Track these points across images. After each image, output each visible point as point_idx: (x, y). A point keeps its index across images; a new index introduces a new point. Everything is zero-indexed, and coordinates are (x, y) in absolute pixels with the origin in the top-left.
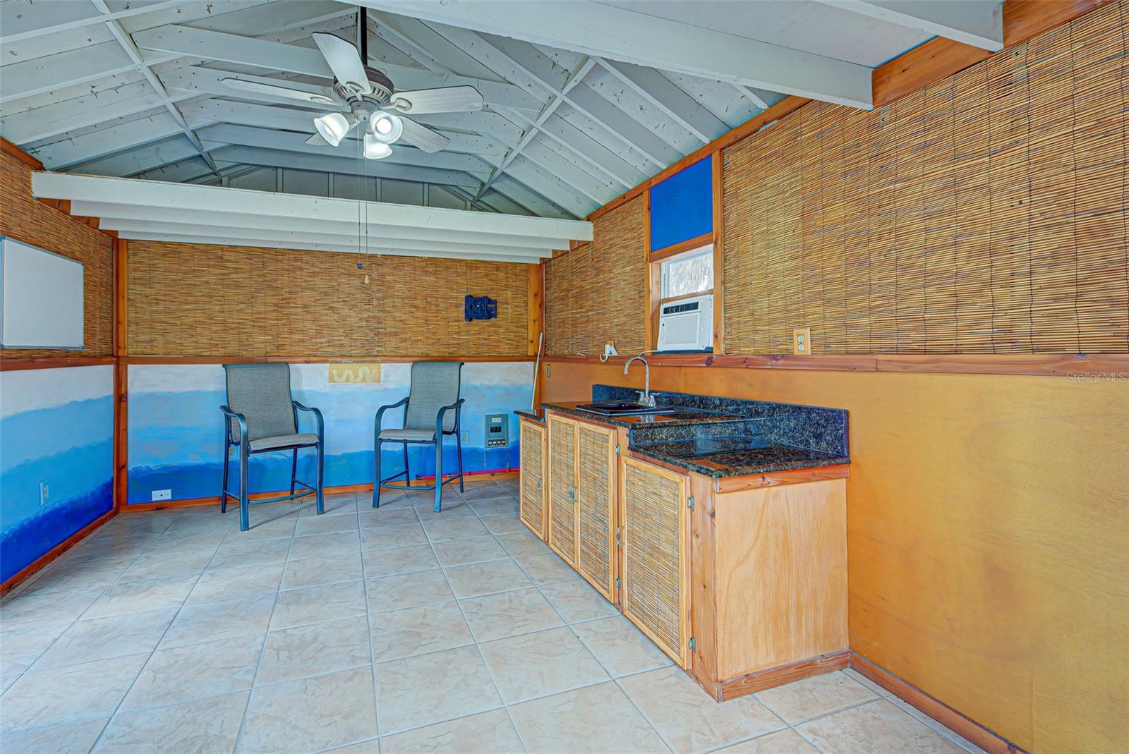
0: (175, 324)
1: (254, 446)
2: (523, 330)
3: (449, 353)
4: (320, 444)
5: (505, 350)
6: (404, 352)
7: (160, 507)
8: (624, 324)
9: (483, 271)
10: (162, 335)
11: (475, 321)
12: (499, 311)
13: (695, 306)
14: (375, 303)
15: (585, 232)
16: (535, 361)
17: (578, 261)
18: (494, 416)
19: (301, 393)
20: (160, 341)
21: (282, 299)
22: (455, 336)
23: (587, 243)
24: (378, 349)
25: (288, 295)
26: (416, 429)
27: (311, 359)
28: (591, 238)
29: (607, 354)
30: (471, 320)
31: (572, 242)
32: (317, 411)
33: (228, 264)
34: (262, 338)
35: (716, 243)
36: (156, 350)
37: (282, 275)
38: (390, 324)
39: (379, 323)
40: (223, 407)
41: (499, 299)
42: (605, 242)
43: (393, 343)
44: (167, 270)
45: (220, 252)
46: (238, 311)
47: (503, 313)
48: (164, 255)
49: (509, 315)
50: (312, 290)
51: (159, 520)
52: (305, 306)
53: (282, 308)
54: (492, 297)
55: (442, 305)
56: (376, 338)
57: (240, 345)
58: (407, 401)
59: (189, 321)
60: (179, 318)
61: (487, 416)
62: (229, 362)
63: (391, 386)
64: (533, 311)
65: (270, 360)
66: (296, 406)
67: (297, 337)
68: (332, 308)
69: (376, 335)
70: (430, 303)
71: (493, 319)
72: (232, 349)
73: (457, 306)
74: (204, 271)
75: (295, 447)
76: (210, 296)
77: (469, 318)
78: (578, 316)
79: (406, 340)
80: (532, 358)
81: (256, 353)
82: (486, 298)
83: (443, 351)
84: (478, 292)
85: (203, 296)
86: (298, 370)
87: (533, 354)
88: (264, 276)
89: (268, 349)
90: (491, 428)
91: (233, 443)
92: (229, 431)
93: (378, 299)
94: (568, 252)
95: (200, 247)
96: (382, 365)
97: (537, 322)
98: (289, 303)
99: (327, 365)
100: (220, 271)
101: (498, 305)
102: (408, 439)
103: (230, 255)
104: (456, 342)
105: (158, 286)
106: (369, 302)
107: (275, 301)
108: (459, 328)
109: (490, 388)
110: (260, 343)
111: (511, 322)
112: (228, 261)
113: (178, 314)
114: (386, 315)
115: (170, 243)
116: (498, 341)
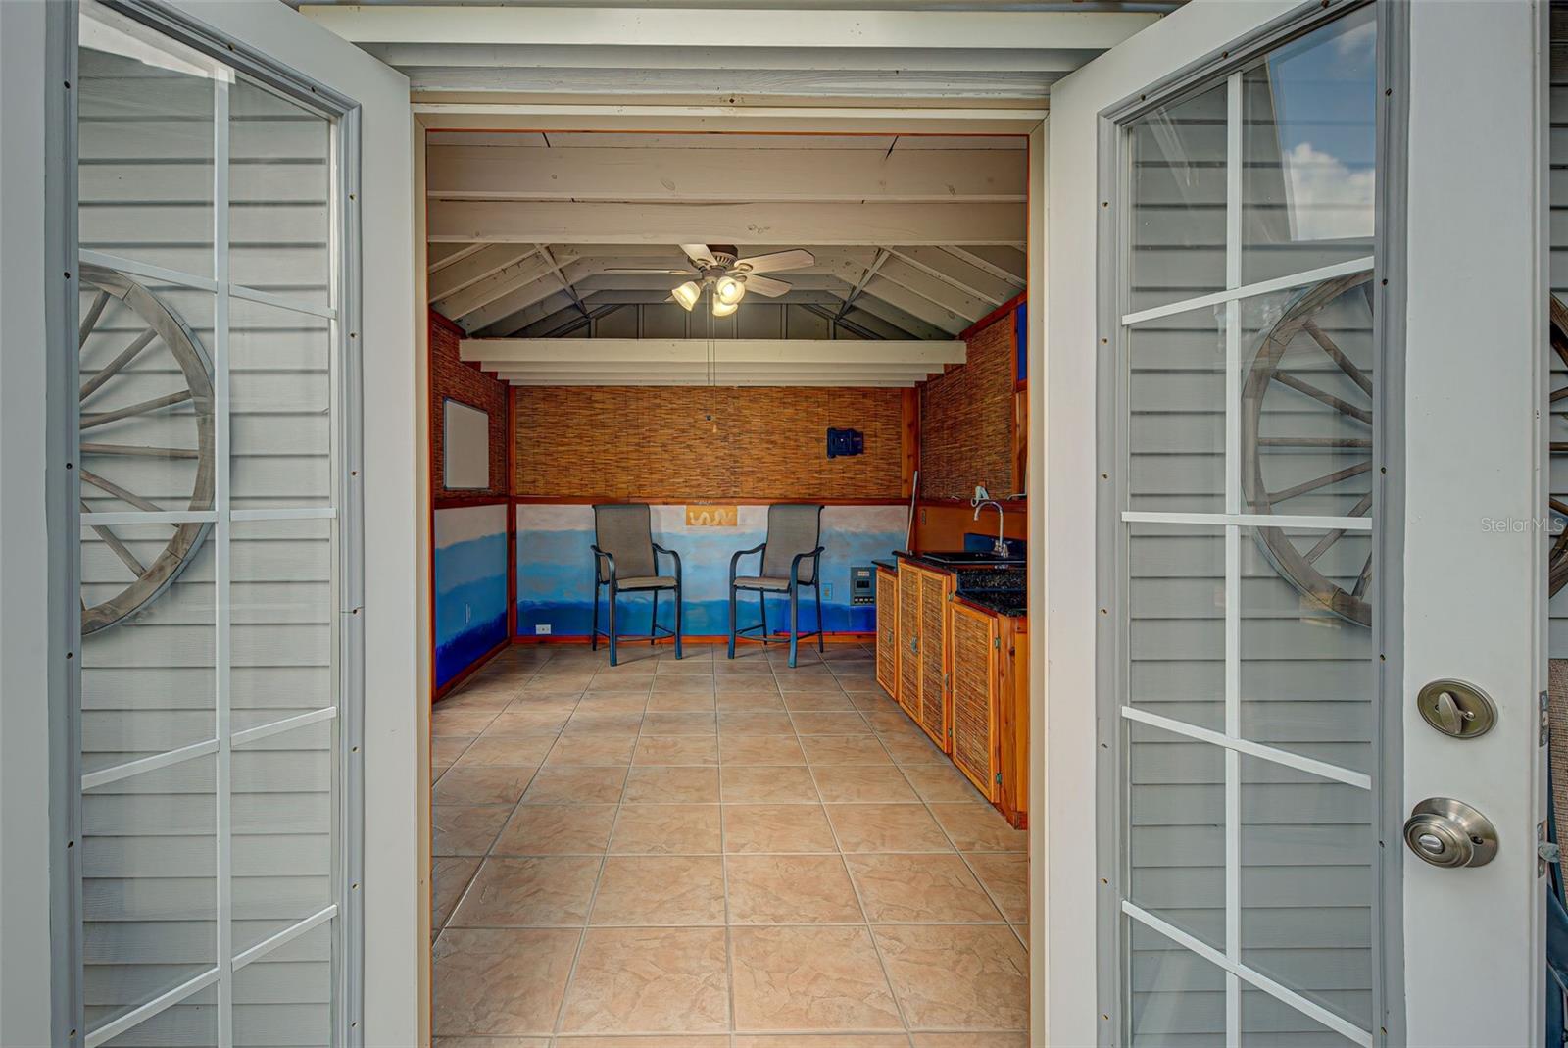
0: (553, 466)
1: (621, 585)
2: (896, 468)
3: (810, 495)
4: (678, 588)
5: (873, 491)
6: (761, 493)
7: (544, 640)
8: (994, 463)
9: (847, 399)
10: (543, 476)
11: (839, 458)
12: (867, 445)
14: (731, 439)
15: (956, 353)
16: (910, 505)
17: (952, 386)
18: (861, 569)
19: (660, 536)
20: (541, 484)
21: (643, 439)
22: (816, 475)
23: (962, 365)
24: (734, 489)
25: (648, 434)
26: (772, 578)
27: (670, 500)
28: (964, 360)
29: (978, 498)
30: (834, 456)
31: (946, 365)
32: (675, 554)
33: (596, 405)
34: (625, 479)
36: (539, 491)
37: (643, 414)
38: (747, 463)
39: (735, 461)
40: (593, 547)
41: (867, 432)
42: (977, 365)
43: (749, 484)
44: (546, 413)
45: (589, 393)
46: (604, 451)
47: (871, 448)
48: (544, 399)
49: (879, 451)
50: (669, 428)
51: (542, 653)
52: (664, 445)
53: (643, 447)
54: (858, 428)
55: (802, 440)
56: (732, 478)
57: (606, 486)
58: (763, 547)
59: (563, 462)
60: (556, 459)
61: (852, 569)
62: (599, 502)
63: (748, 531)
64: (906, 446)
65: (632, 500)
66: (656, 548)
67: (655, 477)
68: (689, 446)
69: (732, 474)
70: (788, 438)
71: (860, 455)
72: (600, 489)
73: (818, 440)
74: (575, 413)
75: (656, 589)
76: (581, 438)
77: (832, 454)
78: (953, 451)
79: (763, 480)
80: (906, 502)
81: (620, 493)
82: (852, 430)
83: (804, 492)
84: (842, 424)
85: (575, 437)
86: (657, 512)
87: (906, 497)
88: (626, 415)
89: (630, 489)
90: (858, 583)
91: (602, 582)
92: (598, 571)
93: (734, 435)
94: (942, 375)
95: (574, 390)
96: (739, 507)
97: (912, 458)
98: (649, 442)
99: (685, 506)
100: (589, 412)
101: (866, 438)
102: (765, 587)
103: (598, 396)
104: (818, 482)
105: (539, 430)
106: (725, 439)
107: (637, 441)
108: (821, 466)
109: (854, 535)
110: (623, 483)
111: (882, 459)
112: (597, 402)
113: (555, 456)
114: (743, 452)
115: (550, 387)
116: (866, 481)
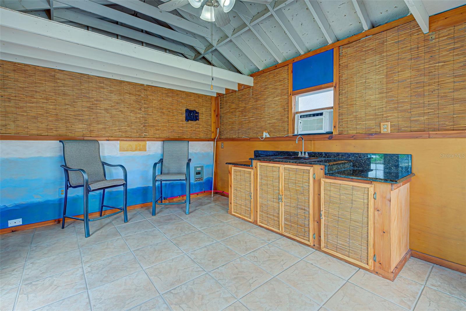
0: (23, 115)
2: (209, 127)
3: (179, 137)
4: (125, 185)
5: (202, 136)
6: (158, 136)
7: (14, 230)
8: (274, 123)
9: (193, 98)
10: (14, 121)
11: (190, 122)
12: (200, 117)
13: (321, 114)
14: (143, 110)
15: (249, 81)
16: (214, 141)
17: (242, 95)
18: (198, 167)
19: (104, 157)
20: (12, 126)
21: (93, 104)
22: (181, 129)
23: (249, 87)
24: (145, 134)
25: (96, 102)
27: (110, 138)
28: (252, 85)
29: (264, 136)
30: (188, 121)
31: (239, 85)
32: (122, 166)
33: (59, 81)
34: (81, 126)
35: (335, 87)
36: (9, 131)
37: (92, 91)
38: (150, 120)
39: (145, 120)
41: (200, 112)
42: (262, 87)
43: (152, 132)
44: (17, 81)
45: (53, 73)
46: (65, 109)
47: (201, 118)
48: (14, 70)
49: (204, 120)
50: (110, 100)
51: (15, 239)
52: (106, 110)
53: (92, 109)
54: (197, 111)
55: (175, 113)
56: (144, 128)
57: (67, 130)
58: (161, 161)
59: (33, 114)
60: (25, 111)
61: (195, 167)
62: (62, 139)
63: (151, 153)
64: (213, 118)
65: (86, 138)
66: (104, 164)
67: (101, 126)
68: (121, 111)
69: (144, 126)
70: (169, 112)
71: (197, 121)
72: (62, 131)
73: (182, 114)
74: (43, 83)
76: (47, 100)
77: (187, 119)
78: (243, 120)
79: (158, 130)
80: (213, 140)
81: (77, 134)
82: (195, 110)
83: (176, 136)
84: (191, 108)
85: (42, 99)
86: (102, 144)
87: (213, 138)
88: (81, 90)
89: (84, 132)
90: (196, 173)
92: (68, 180)
93: (145, 108)
94: (236, 91)
95: (39, 68)
96: (147, 142)
97: (215, 123)
98: (97, 107)
99: (119, 142)
100: (53, 85)
101: (199, 115)
102: (162, 179)
103: (58, 75)
104: (182, 131)
105: (10, 91)
106: (140, 109)
107: (89, 105)
108: (183, 125)
109: (195, 153)
110: (79, 129)
111: (205, 123)
112: (58, 79)
113: (25, 109)
114: (149, 116)
115: (19, 64)
116: (199, 131)
